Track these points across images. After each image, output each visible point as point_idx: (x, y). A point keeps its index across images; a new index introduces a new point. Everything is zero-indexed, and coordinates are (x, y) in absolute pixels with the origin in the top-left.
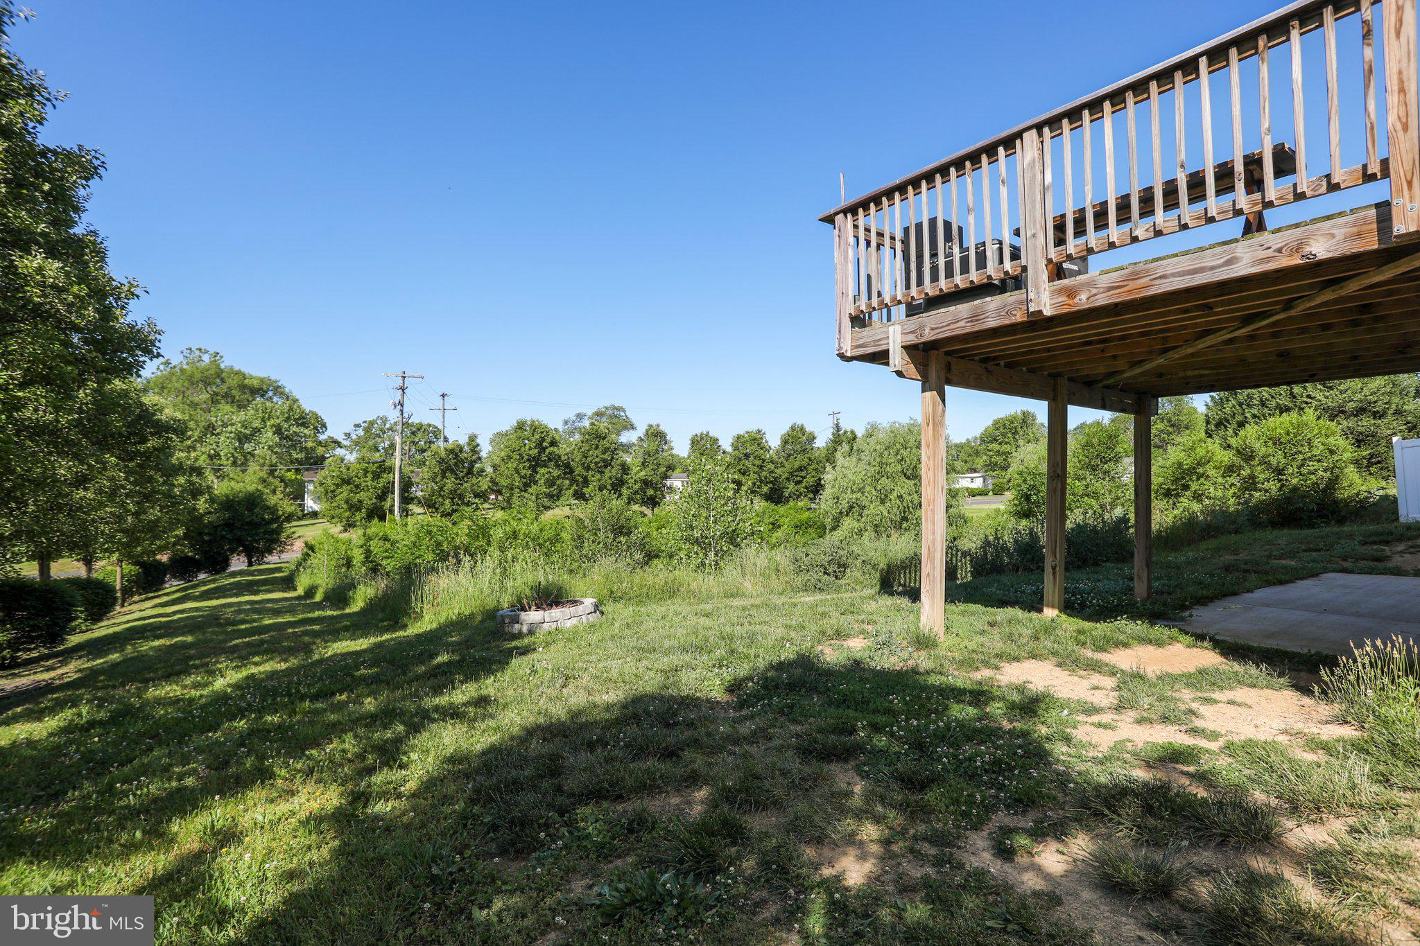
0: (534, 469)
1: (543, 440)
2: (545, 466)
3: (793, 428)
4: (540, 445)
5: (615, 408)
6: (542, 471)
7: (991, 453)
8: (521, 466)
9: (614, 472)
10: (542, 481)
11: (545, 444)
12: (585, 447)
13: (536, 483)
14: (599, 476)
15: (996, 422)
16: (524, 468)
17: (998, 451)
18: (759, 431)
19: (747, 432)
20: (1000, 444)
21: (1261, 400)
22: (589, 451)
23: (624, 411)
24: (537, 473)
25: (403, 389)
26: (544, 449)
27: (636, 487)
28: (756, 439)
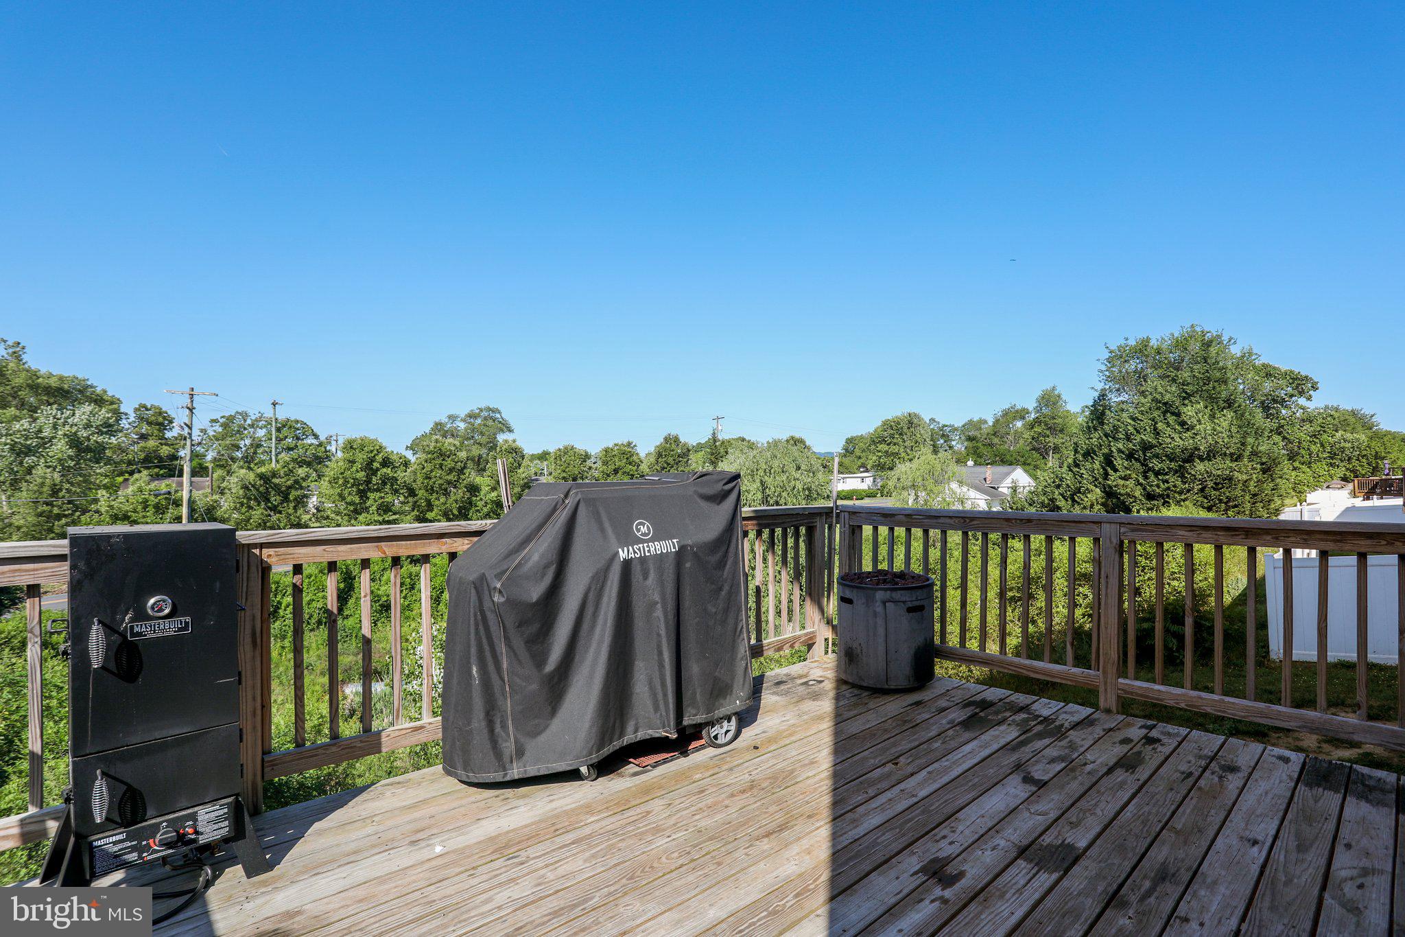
0: (363, 494)
1: (372, 460)
2: (378, 490)
3: (667, 440)
4: (369, 467)
5: (489, 409)
6: (371, 495)
7: (880, 454)
8: (346, 492)
9: (458, 494)
10: (374, 508)
11: (376, 465)
12: (428, 467)
13: (367, 510)
14: (443, 499)
15: (885, 423)
16: (350, 494)
17: (887, 452)
18: (629, 444)
19: (616, 445)
20: (888, 444)
21: (1126, 433)
22: (432, 471)
23: (500, 412)
24: (368, 498)
25: (191, 410)
26: (375, 472)
27: (485, 510)
28: (626, 453)
